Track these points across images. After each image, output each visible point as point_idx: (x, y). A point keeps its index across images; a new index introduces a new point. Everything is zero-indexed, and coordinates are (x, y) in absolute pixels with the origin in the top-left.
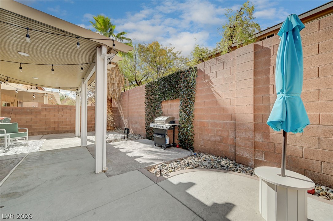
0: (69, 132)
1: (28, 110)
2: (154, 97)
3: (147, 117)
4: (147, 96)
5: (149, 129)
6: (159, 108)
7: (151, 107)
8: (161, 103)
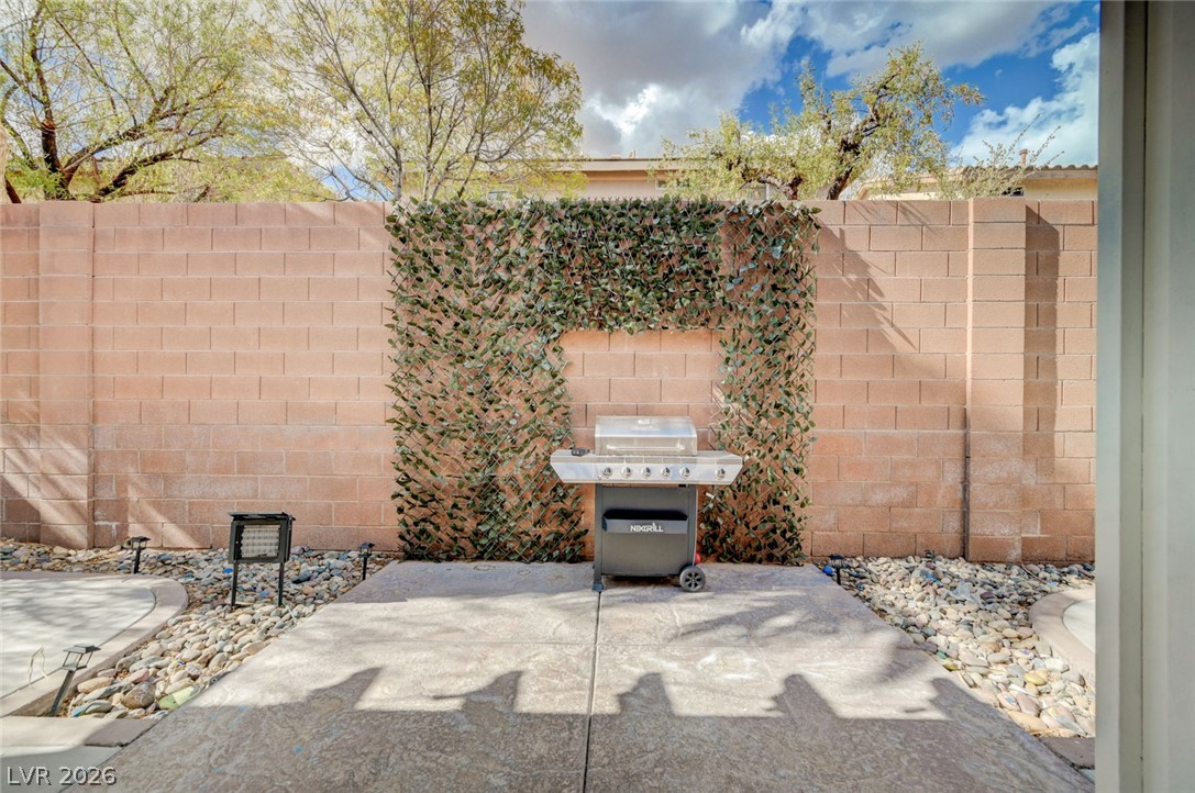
2: (490, 303)
3: (414, 423)
4: (414, 286)
5: (438, 494)
6: (547, 367)
7: (461, 358)
8: (555, 339)
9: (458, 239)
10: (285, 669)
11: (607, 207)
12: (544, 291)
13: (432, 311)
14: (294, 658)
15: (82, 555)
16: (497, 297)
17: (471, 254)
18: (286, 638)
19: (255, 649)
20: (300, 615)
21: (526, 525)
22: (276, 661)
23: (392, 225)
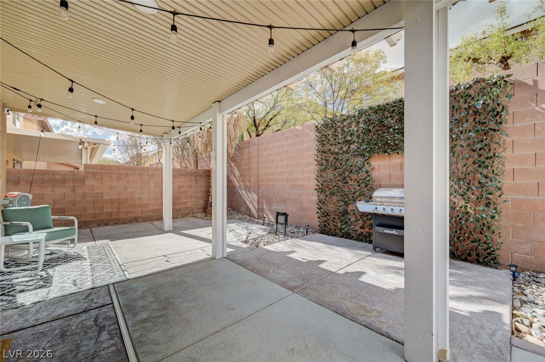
0: (140, 221)
1: (58, 177)
2: (345, 149)
3: (322, 190)
4: (322, 147)
5: (329, 214)
6: (364, 170)
7: (336, 168)
8: (367, 159)
9: (335, 129)
10: (279, 247)
11: (388, 105)
12: (363, 142)
13: (328, 154)
14: (282, 246)
15: (256, 220)
16: (347, 146)
17: (339, 133)
18: (282, 242)
19: (276, 242)
20: (288, 239)
21: (358, 228)
22: (278, 245)
23: (316, 128)
